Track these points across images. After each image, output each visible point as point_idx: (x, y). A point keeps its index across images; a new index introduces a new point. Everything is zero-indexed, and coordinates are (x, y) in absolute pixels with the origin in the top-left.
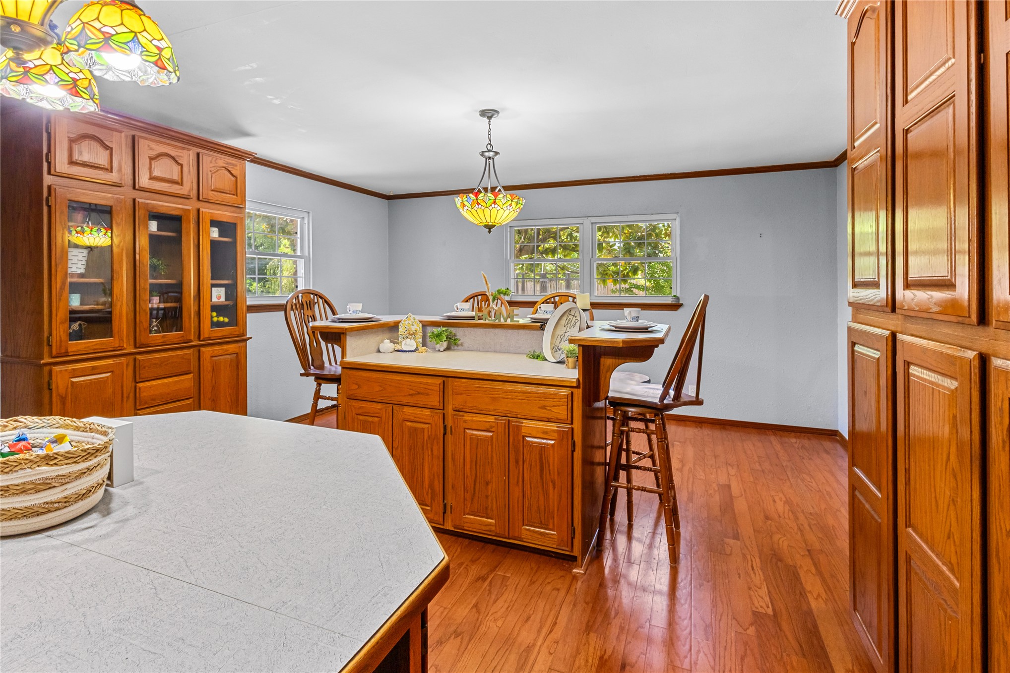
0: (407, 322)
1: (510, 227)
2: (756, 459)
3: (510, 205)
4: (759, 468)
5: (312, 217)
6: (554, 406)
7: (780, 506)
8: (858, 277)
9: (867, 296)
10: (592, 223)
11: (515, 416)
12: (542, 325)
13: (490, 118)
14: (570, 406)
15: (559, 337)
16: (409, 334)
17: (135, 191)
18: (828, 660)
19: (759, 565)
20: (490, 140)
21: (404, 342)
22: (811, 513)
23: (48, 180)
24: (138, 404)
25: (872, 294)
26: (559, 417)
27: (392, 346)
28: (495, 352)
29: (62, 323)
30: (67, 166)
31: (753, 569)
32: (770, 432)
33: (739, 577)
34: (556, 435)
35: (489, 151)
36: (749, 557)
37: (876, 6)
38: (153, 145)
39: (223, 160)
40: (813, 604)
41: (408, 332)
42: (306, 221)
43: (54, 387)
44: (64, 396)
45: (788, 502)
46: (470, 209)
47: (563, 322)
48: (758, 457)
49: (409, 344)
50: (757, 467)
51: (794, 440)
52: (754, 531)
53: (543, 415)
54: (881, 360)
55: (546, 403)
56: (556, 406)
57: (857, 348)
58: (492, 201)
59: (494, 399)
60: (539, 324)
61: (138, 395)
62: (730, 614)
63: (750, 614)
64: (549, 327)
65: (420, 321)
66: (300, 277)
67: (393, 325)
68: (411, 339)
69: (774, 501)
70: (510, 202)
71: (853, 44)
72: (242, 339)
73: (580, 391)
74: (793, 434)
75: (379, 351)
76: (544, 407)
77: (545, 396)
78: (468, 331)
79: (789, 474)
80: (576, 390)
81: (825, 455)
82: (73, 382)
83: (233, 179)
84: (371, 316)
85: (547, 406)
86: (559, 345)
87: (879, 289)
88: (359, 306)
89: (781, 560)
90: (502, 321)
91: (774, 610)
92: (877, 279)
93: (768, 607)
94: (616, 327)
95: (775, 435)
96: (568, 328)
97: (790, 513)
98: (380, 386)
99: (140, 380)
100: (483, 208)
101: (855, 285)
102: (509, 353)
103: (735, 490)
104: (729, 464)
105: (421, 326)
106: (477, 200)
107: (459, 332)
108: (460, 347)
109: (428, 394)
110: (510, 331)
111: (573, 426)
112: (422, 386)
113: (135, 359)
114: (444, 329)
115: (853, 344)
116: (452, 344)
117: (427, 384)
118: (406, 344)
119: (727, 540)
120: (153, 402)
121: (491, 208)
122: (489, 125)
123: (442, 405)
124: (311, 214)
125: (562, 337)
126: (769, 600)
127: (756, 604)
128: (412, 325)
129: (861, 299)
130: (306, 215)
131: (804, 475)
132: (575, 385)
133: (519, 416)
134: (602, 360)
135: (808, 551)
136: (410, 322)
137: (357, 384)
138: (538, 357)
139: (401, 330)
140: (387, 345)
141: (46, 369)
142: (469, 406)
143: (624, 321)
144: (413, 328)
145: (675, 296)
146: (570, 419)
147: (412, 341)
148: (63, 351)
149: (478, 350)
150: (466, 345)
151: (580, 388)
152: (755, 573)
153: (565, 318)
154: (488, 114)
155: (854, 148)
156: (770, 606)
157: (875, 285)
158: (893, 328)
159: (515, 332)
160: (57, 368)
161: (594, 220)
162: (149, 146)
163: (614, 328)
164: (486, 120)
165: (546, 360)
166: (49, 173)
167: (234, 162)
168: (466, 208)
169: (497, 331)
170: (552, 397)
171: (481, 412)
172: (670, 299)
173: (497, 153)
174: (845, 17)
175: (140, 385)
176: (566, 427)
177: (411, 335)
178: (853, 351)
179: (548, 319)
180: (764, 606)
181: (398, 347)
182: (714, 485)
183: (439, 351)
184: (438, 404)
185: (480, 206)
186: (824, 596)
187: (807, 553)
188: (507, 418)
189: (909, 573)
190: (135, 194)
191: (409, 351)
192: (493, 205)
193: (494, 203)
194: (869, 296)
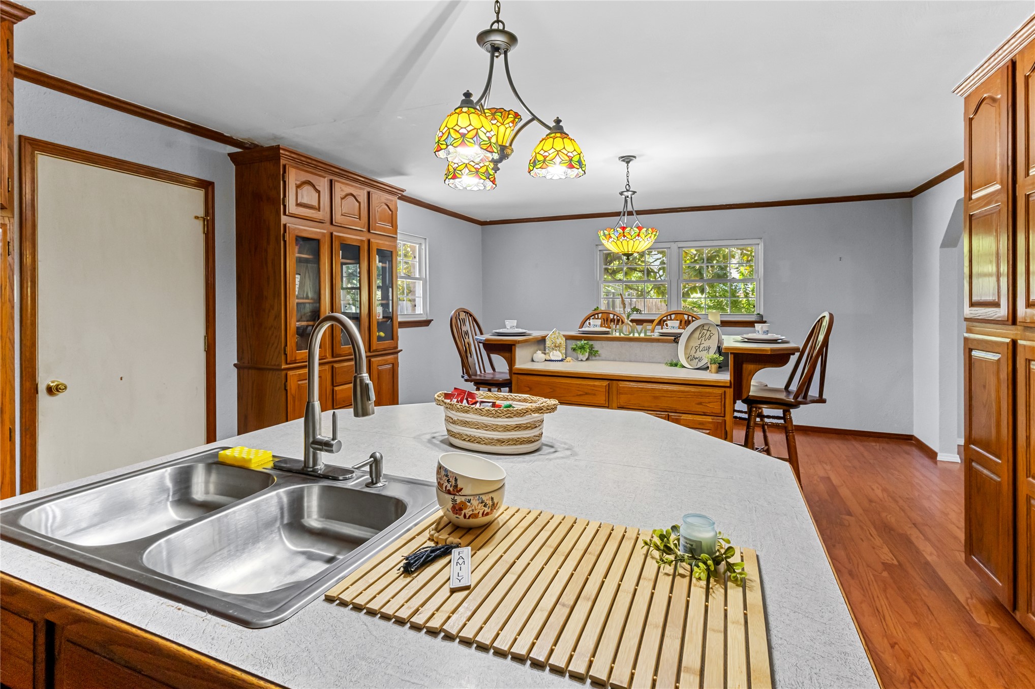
0: (553, 336)
1: (600, 250)
2: (845, 458)
3: (650, 237)
4: (850, 465)
5: (429, 243)
6: (709, 403)
7: (879, 492)
8: (975, 299)
9: (986, 313)
10: (679, 248)
11: (674, 411)
12: (675, 339)
13: (628, 162)
14: (723, 403)
15: (694, 348)
16: (555, 346)
17: (332, 226)
18: (951, 592)
19: (875, 533)
20: (628, 181)
21: (551, 353)
22: (907, 498)
23: (284, 219)
24: (335, 405)
25: (992, 312)
26: (714, 411)
27: (543, 357)
28: (630, 361)
29: (293, 336)
30: (295, 207)
31: (871, 536)
32: (850, 437)
33: (863, 541)
34: (711, 426)
35: (628, 191)
36: (865, 528)
37: (995, 97)
38: (343, 187)
39: (386, 197)
40: (929, 558)
41: (554, 345)
42: (423, 247)
43: (288, 388)
44: (294, 395)
45: (884, 490)
46: (615, 241)
47: (697, 334)
48: (846, 456)
49: (557, 355)
50: (848, 463)
51: (874, 444)
52: (863, 510)
53: (700, 410)
54: (1001, 360)
55: (702, 400)
56: (711, 402)
57: (974, 353)
58: (636, 234)
59: (656, 398)
60: (673, 338)
61: (335, 397)
62: (864, 564)
63: (881, 564)
64: (683, 340)
65: (564, 336)
66: (417, 297)
67: (540, 339)
68: (556, 350)
69: (873, 490)
70: (650, 235)
71: (971, 120)
72: (395, 351)
73: (732, 390)
74: (871, 438)
75: (533, 361)
76: (700, 404)
77: (701, 395)
78: (604, 343)
79: (879, 469)
80: (728, 389)
81: (906, 456)
82: (299, 384)
83: (391, 213)
84: (524, 331)
85: (704, 403)
86: (695, 355)
87: (1000, 308)
88: (515, 323)
89: (893, 530)
90: (636, 335)
91: (898, 561)
92: (997, 300)
93: (893, 560)
94: (748, 339)
95: (855, 439)
96: (703, 340)
97: (889, 498)
98: (551, 388)
99: (336, 385)
100: (628, 240)
101: (972, 304)
102: (644, 362)
103: (835, 480)
104: (822, 462)
105: (564, 339)
106: (624, 233)
107: (597, 345)
108: (597, 358)
109: (595, 395)
110: (644, 344)
111: (725, 418)
112: (589, 388)
113: (333, 367)
114: (586, 342)
115: (971, 350)
116: (593, 354)
117: (594, 386)
118: (553, 355)
119: (844, 516)
120: (344, 403)
121: (634, 240)
122: (628, 168)
123: (607, 403)
124: (427, 240)
125: (697, 348)
126: (892, 556)
127: (883, 558)
128: (558, 338)
129: (979, 316)
130: (423, 241)
131: (892, 471)
132: (728, 385)
133: (678, 411)
134: (744, 366)
135: (914, 524)
136: (555, 336)
137: (529, 387)
138: (676, 365)
139: (548, 343)
140: (539, 355)
141: (284, 372)
142: (632, 404)
143: (755, 334)
144: (558, 342)
145: (759, 314)
146: (723, 412)
147: (558, 352)
148: (293, 359)
149: (614, 360)
150: (603, 356)
151: (731, 388)
152: (874, 538)
153: (698, 332)
154: (627, 159)
155: (971, 199)
156: (894, 558)
157: (996, 305)
158: (1014, 337)
159: (649, 344)
160: (290, 373)
161: (681, 245)
162: (341, 187)
163: (746, 340)
164: (625, 164)
165: (685, 367)
166: (285, 214)
167: (391, 198)
168: (613, 239)
169: (632, 344)
170: (708, 395)
171: (644, 408)
172: (753, 316)
173: (634, 192)
174: (961, 95)
175: (336, 388)
176: (720, 420)
177: (557, 347)
178: (970, 356)
179: (681, 334)
180: (890, 559)
181: (548, 358)
182: (816, 477)
183: (582, 360)
184: (604, 402)
185: (626, 238)
186: (935, 552)
187: (913, 526)
188: (667, 413)
189: (1029, 510)
190: (332, 228)
191: (555, 361)
192: (637, 238)
193: (638, 235)
194: (988, 313)
